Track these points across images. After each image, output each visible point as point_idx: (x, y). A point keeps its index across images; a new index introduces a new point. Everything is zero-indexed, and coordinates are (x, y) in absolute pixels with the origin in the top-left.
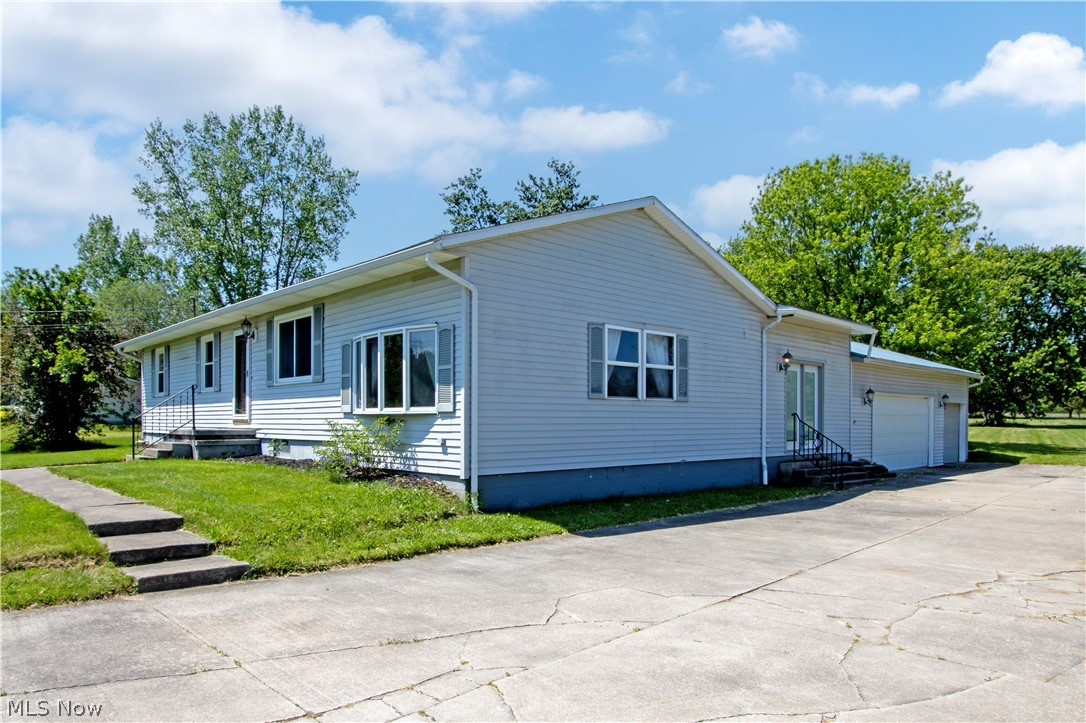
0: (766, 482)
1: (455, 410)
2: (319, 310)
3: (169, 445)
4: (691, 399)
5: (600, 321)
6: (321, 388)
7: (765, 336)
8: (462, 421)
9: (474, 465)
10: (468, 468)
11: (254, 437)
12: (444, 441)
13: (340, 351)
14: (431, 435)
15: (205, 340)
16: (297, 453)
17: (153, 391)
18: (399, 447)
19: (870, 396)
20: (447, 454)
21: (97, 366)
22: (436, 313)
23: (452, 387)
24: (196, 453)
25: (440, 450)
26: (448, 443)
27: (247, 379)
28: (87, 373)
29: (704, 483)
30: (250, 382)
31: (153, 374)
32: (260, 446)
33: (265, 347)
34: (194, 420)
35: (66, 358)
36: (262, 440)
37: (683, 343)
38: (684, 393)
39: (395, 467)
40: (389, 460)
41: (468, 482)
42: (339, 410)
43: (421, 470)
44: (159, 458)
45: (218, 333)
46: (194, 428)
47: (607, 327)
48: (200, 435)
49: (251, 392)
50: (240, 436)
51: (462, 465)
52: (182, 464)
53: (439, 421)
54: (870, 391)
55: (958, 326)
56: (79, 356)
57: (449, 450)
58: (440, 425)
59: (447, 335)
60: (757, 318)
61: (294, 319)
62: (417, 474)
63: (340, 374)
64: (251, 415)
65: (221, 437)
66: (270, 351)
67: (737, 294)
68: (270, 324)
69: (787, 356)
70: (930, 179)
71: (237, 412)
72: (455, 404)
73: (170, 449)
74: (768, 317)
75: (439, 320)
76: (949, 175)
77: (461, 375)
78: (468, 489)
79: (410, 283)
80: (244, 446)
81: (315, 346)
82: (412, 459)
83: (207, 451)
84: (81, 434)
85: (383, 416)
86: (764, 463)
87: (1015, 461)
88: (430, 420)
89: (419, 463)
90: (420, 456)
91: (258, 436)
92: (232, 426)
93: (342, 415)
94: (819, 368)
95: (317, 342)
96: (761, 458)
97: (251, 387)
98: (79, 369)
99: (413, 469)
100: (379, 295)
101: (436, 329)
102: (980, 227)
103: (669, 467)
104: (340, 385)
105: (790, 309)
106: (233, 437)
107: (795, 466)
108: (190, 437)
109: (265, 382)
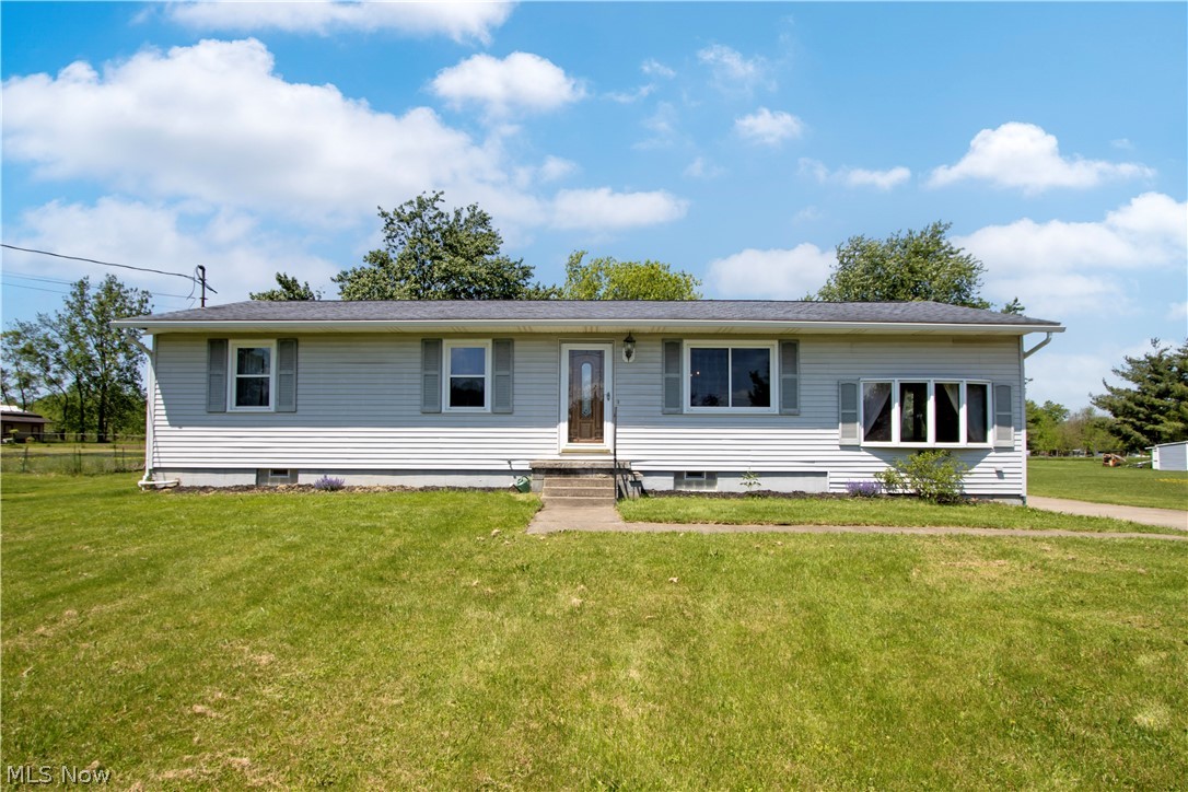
1: (1013, 445)
2: (788, 344)
8: (1024, 453)
12: (1001, 468)
14: (982, 465)
15: (450, 345)
17: (213, 403)
22: (987, 372)
23: (1012, 428)
25: (995, 475)
26: (1005, 470)
27: (607, 402)
30: (615, 406)
31: (215, 377)
33: (659, 370)
42: (836, 442)
43: (968, 492)
45: (507, 341)
49: (616, 416)
51: (1024, 486)
57: (1006, 476)
59: (1003, 390)
61: (730, 348)
62: (961, 496)
63: (835, 409)
64: (617, 445)
66: (671, 375)
68: (672, 346)
71: (571, 441)
72: (1014, 439)
75: (992, 377)
77: (1021, 421)
79: (951, 344)
81: (779, 380)
82: (957, 484)
85: (935, 449)
88: (983, 452)
91: (633, 468)
92: (558, 457)
93: (838, 448)
97: (614, 413)
99: (957, 491)
100: (902, 347)
101: (990, 384)
104: (837, 419)
109: (660, 409)
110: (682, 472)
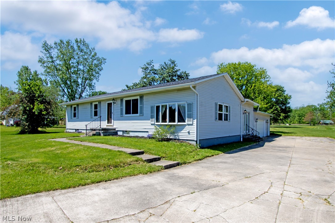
0: (242, 141)
1: (193, 124)
2: (142, 97)
3: (94, 132)
4: (231, 121)
5: (217, 102)
6: (143, 117)
7: (241, 106)
8: (195, 126)
9: (198, 137)
10: (197, 138)
11: (115, 130)
12: (189, 131)
13: (150, 108)
14: (184, 130)
15: (94, 104)
16: (132, 134)
17: (71, 117)
18: (173, 133)
19: (257, 120)
20: (190, 134)
21: (46, 109)
22: (186, 99)
23: (192, 119)
24: (102, 135)
25: (188, 133)
26: (190, 132)
27: (112, 115)
28: (43, 112)
29: (232, 141)
30: (113, 115)
31: (71, 112)
32: (117, 132)
33: (120, 106)
34: (100, 125)
35: (37, 107)
36: (118, 131)
37: (229, 107)
38: (229, 120)
39: (171, 138)
40: (168, 136)
41: (196, 141)
42: (150, 123)
43: (180, 138)
44: (93, 136)
45: (100, 102)
46: (101, 127)
47: (218, 103)
48: (103, 129)
49: (113, 118)
50: (112, 130)
51: (195, 137)
52: (99, 137)
53: (187, 126)
54: (257, 119)
55: (267, 104)
56: (42, 107)
57: (191, 133)
58: (187, 127)
59: (190, 105)
60: (240, 101)
61: (131, 99)
62: (179, 140)
63: (150, 114)
64: (113, 124)
65: (107, 130)
66: (122, 107)
67: (237, 96)
68: (122, 100)
69: (245, 111)
70: (259, 69)
71: (108, 123)
72: (193, 122)
73: (95, 133)
74: (242, 101)
75: (187, 101)
76: (263, 68)
77: (195, 115)
78: (197, 143)
79: (176, 92)
80: (113, 132)
81: (140, 107)
82: (177, 136)
83: (105, 134)
84: (40, 129)
85: (169, 125)
86: (242, 136)
87: (281, 135)
88: (184, 126)
89: (180, 137)
90: (180, 135)
91: (116, 130)
92: (106, 127)
93: (151, 125)
94: (249, 113)
95: (141, 105)
96: (241, 135)
97: (113, 117)
98: (41, 111)
99: (177, 138)
100: (165, 94)
101: (186, 104)
102: (270, 81)
103: (227, 137)
104: (150, 117)
105: (248, 100)
106: (110, 130)
107: (247, 136)
108: (99, 130)
109: (120, 115)
110: (124, 131)
